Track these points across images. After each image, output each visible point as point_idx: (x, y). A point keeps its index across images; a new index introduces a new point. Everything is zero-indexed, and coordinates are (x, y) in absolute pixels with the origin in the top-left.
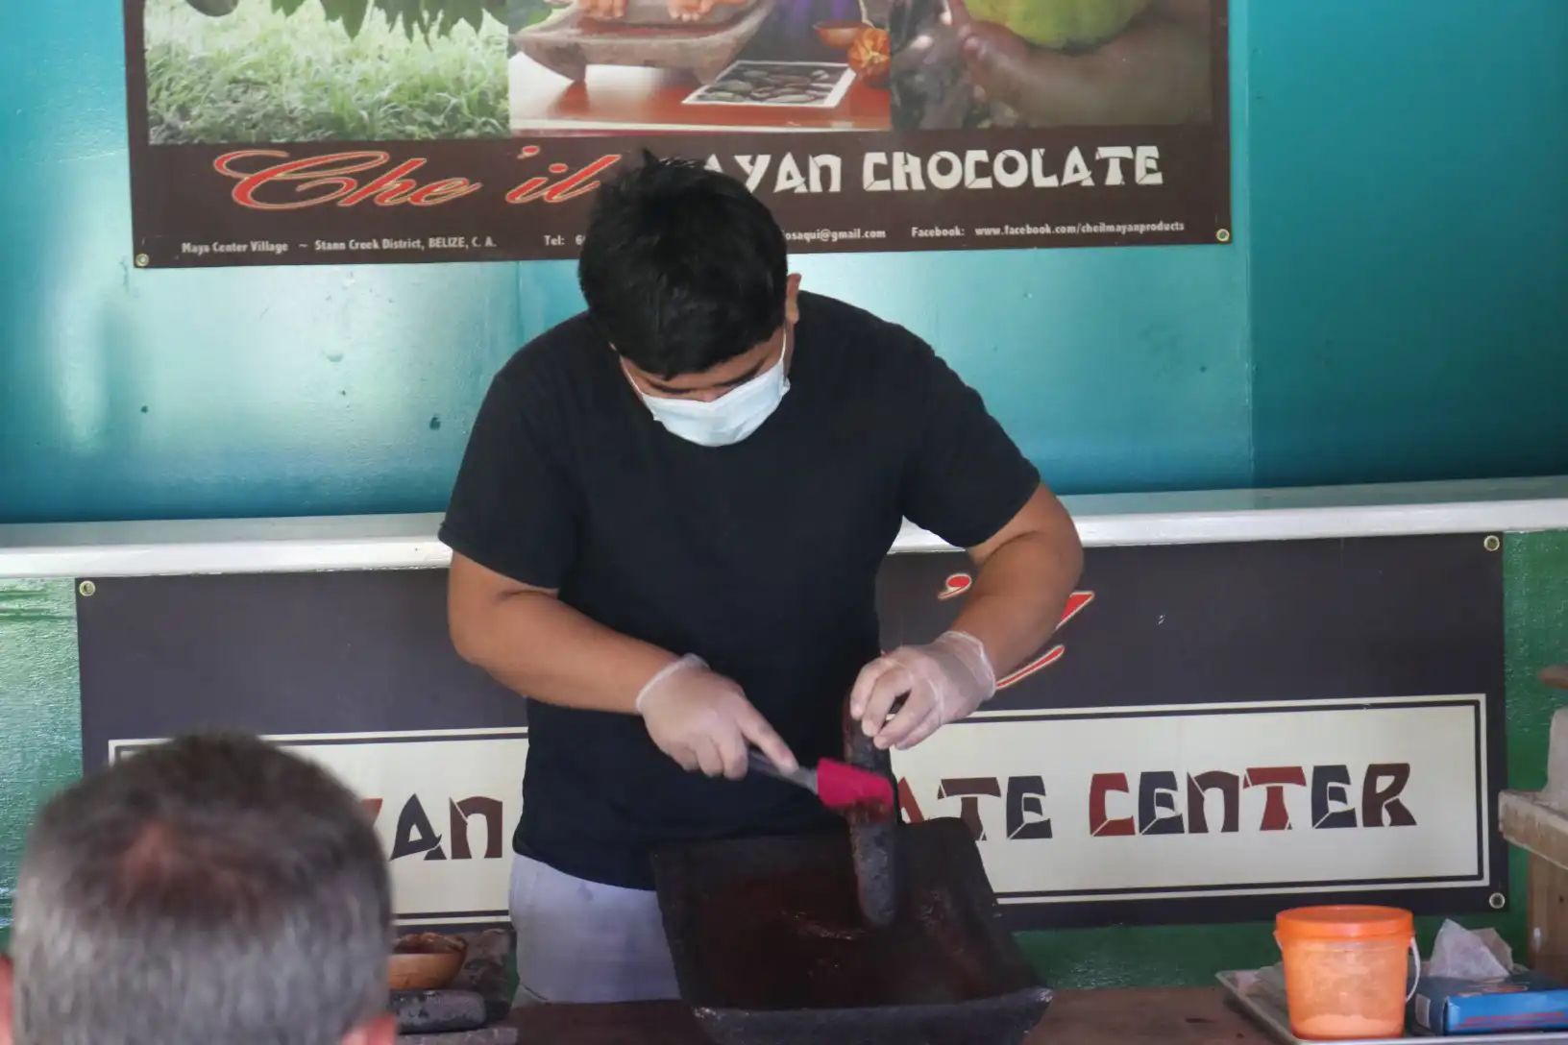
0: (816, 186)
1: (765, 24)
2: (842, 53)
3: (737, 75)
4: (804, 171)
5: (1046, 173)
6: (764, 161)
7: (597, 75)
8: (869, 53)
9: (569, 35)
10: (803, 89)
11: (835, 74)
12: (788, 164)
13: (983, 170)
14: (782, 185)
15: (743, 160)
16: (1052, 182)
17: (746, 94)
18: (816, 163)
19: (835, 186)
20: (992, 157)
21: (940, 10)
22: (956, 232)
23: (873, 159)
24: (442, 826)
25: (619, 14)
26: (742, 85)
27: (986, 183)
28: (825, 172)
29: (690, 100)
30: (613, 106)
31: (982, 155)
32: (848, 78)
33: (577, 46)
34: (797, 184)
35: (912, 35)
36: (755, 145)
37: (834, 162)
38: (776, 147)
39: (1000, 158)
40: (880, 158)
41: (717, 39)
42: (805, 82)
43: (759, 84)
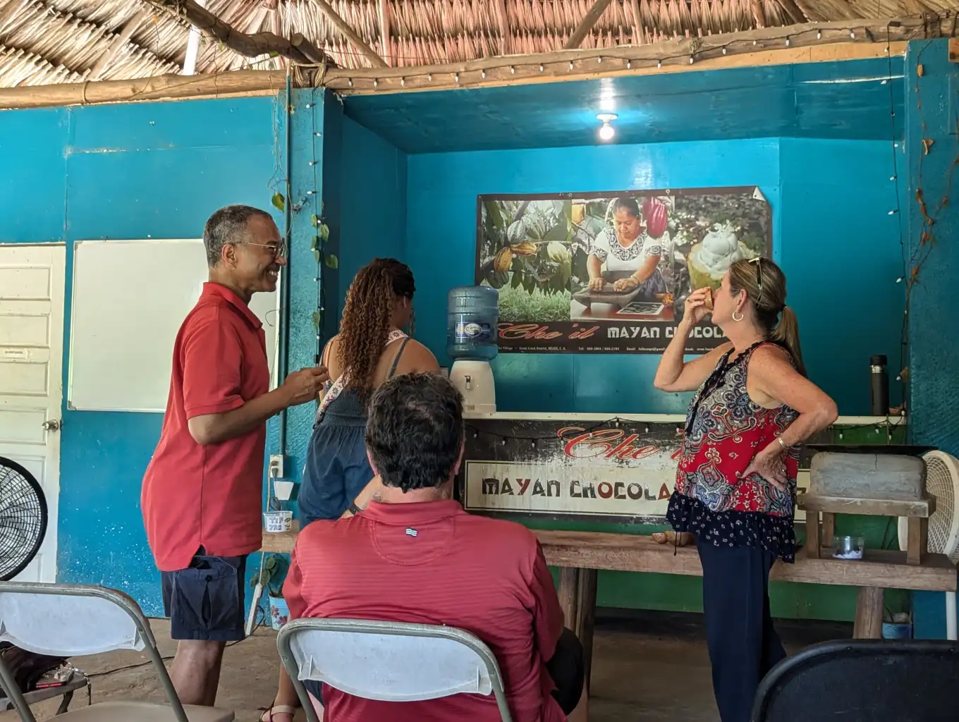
0: (652, 336)
1: (640, 292)
2: (661, 300)
3: (631, 306)
4: (649, 332)
5: (718, 333)
6: (638, 329)
7: (593, 305)
8: (668, 300)
9: (587, 295)
10: (649, 310)
11: (658, 306)
12: (645, 329)
13: (700, 332)
14: (643, 335)
15: (632, 328)
16: (719, 336)
17: (634, 311)
18: (652, 330)
19: (658, 336)
20: (702, 329)
21: (689, 289)
22: (692, 349)
23: (668, 329)
24: (545, 488)
25: (600, 289)
26: (632, 308)
27: (700, 336)
28: (655, 332)
29: (618, 312)
30: (598, 314)
31: (699, 328)
32: (662, 306)
33: (589, 298)
34: (647, 335)
35: (680, 295)
36: (636, 324)
37: (658, 330)
38: (641, 325)
39: (705, 329)
40: (670, 328)
41: (627, 296)
42: (650, 308)
43: (637, 308)
